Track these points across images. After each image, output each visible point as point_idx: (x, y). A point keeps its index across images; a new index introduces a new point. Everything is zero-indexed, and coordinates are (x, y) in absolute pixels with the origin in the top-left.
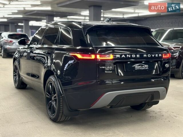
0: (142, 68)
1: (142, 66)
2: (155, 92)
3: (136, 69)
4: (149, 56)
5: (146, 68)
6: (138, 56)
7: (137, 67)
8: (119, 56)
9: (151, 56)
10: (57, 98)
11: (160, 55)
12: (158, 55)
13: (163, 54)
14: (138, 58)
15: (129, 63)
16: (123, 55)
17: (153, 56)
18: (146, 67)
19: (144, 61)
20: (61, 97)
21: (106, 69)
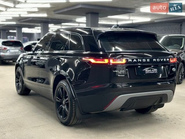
0: (152, 71)
1: (152, 70)
2: (163, 94)
3: (146, 73)
4: (158, 60)
5: (155, 72)
6: (148, 60)
7: (147, 71)
8: (131, 60)
9: (160, 60)
10: (69, 102)
11: (168, 60)
12: (166, 60)
13: (170, 59)
14: (148, 62)
15: (139, 67)
16: (135, 60)
17: (162, 60)
18: (155, 70)
19: (153, 66)
20: (73, 101)
21: (119, 73)
